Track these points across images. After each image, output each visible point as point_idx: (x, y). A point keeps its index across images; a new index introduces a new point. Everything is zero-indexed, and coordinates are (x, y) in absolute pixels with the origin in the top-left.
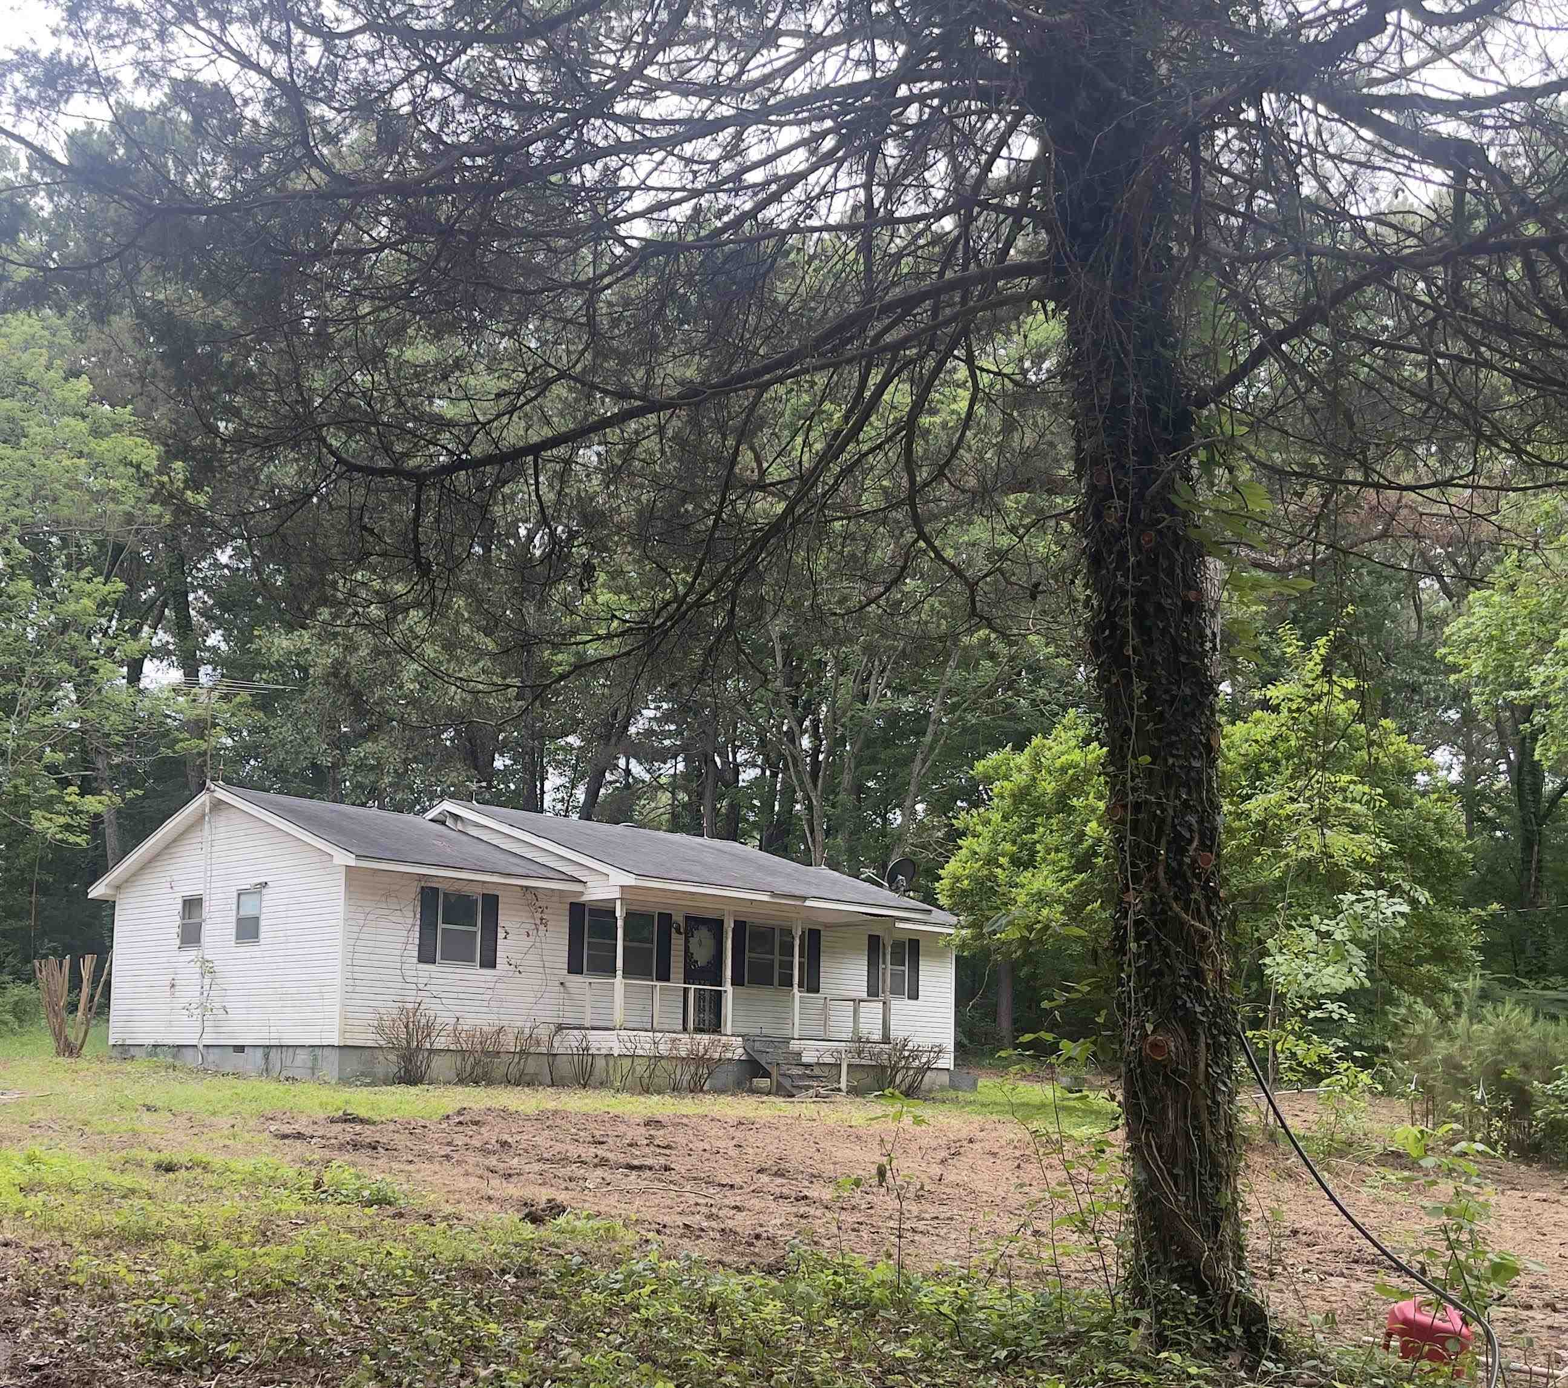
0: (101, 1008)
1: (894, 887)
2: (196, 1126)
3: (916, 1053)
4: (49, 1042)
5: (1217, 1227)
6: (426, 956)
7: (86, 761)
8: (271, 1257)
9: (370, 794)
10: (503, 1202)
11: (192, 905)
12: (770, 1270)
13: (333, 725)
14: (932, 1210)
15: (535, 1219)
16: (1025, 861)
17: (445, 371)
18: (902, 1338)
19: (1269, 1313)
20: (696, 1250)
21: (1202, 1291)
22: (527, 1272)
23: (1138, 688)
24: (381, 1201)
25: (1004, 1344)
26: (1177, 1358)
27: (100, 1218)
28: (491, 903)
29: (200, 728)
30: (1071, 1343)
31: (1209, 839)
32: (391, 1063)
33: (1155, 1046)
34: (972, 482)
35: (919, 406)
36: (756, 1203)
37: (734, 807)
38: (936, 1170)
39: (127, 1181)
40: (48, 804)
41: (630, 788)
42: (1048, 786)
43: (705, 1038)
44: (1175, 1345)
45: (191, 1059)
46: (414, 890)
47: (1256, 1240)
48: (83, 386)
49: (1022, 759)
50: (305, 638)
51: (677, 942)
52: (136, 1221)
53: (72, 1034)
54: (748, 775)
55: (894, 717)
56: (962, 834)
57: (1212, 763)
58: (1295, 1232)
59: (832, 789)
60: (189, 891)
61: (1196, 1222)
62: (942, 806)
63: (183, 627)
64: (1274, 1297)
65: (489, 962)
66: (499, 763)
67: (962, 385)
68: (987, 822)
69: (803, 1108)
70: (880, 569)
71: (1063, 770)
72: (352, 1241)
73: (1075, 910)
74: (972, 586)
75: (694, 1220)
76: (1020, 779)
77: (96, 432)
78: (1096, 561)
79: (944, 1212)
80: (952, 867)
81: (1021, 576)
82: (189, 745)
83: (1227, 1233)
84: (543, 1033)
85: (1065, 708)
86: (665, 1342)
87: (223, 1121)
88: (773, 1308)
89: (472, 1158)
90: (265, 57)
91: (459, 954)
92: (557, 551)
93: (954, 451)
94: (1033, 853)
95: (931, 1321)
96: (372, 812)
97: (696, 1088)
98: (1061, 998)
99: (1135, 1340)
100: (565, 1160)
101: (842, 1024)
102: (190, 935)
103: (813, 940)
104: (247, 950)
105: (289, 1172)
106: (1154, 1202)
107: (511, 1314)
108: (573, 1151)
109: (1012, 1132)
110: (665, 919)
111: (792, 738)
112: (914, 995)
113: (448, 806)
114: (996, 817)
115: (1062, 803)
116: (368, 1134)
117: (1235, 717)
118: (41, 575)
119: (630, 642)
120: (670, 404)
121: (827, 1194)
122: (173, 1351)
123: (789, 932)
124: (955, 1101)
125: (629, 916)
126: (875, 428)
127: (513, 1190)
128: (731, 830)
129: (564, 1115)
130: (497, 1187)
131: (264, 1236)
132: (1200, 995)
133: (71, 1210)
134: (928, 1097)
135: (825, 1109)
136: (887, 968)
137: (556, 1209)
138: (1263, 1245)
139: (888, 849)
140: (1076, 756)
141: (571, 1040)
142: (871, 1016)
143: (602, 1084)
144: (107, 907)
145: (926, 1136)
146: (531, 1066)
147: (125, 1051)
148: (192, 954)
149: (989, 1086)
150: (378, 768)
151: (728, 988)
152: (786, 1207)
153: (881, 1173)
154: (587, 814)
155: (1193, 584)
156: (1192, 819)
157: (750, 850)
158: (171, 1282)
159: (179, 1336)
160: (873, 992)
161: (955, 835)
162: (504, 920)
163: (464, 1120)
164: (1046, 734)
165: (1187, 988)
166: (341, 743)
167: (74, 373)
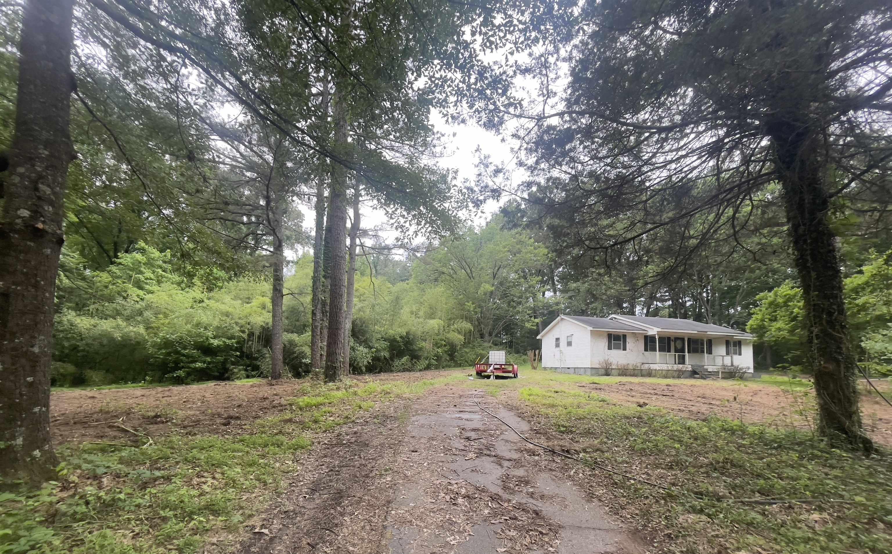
0: (540, 360)
1: (732, 327)
2: (561, 384)
3: (741, 369)
4: (530, 367)
5: (851, 417)
6: (610, 348)
7: (535, 312)
8: (580, 411)
9: (594, 314)
10: (632, 402)
11: (557, 339)
12: (704, 420)
13: (586, 300)
14: (749, 408)
15: (640, 406)
16: (774, 319)
17: (611, 226)
18: (744, 439)
19: (873, 441)
20: (683, 415)
21: (846, 433)
22: (639, 418)
23: (813, 274)
24: (603, 401)
25: (776, 442)
26: (838, 451)
27: (544, 402)
28: (625, 336)
29: (557, 304)
30: (799, 444)
31: (841, 311)
32: (603, 372)
33: (824, 367)
34: (752, 228)
35: (736, 211)
36: (697, 404)
37: (685, 311)
38: (750, 398)
39: (549, 394)
40: (528, 321)
41: (657, 309)
42: (780, 300)
43: (681, 366)
44: (837, 448)
45: (558, 370)
46: (606, 335)
47: (866, 421)
48: (532, 240)
49: (771, 294)
50: (579, 284)
51: (672, 344)
52: (552, 402)
53: (535, 365)
54: (688, 304)
55: (730, 287)
56: (753, 314)
57: (841, 291)
58: (881, 419)
59: (713, 306)
60: (557, 337)
61: (842, 414)
62: (746, 307)
63: (553, 284)
64: (875, 437)
65: (625, 349)
66: (625, 305)
67: (748, 205)
68: (761, 310)
69: (708, 382)
70: (726, 253)
71: (785, 296)
72: (598, 409)
73: (792, 331)
74: (754, 254)
75: (682, 408)
76: (770, 299)
77: (535, 249)
78: (796, 243)
79: (753, 408)
80: (750, 322)
81: (769, 249)
82: (555, 307)
83: (855, 418)
84: (639, 365)
85: (784, 280)
86: (676, 436)
87: (567, 383)
88: (705, 429)
89: (624, 392)
90: (570, 170)
91: (617, 347)
92: (640, 258)
93: (747, 222)
94: (776, 318)
95: (753, 435)
96: (595, 318)
97: (679, 377)
98: (790, 355)
99: (822, 445)
100: (647, 393)
101: (719, 362)
102: (557, 345)
103: (710, 343)
104: (569, 348)
105: (582, 394)
106: (826, 409)
107: (637, 427)
108: (649, 391)
109: (775, 388)
110: (669, 338)
111: (701, 294)
112: (740, 354)
113: (613, 316)
114: (764, 309)
115: (785, 304)
116: (599, 386)
117: (847, 276)
118: (525, 278)
119: (659, 277)
120: (667, 224)
121: (718, 403)
122: (562, 429)
123: (703, 340)
124: (754, 381)
125: (659, 338)
126: (723, 219)
127: (634, 399)
128: (685, 316)
129: (646, 383)
130: (630, 399)
131: (578, 407)
132: (840, 354)
133: (538, 400)
134: (746, 380)
135: (715, 383)
136: (732, 348)
137: (645, 404)
138: (870, 422)
139: (730, 319)
140: (789, 292)
141: (646, 366)
142: (727, 361)
143: (654, 376)
144: (541, 340)
145: (746, 389)
146: (636, 372)
147: (545, 368)
148: (558, 349)
149: (765, 377)
150: (596, 309)
151: (687, 354)
152: (706, 406)
153: (735, 399)
154: (647, 315)
155: (831, 245)
156: (835, 307)
157: (691, 321)
158: (560, 415)
159: (563, 426)
160: (728, 353)
161: (750, 315)
162: (628, 340)
163: (621, 384)
164: (779, 287)
165: (836, 352)
166: (587, 304)
167: (530, 238)
